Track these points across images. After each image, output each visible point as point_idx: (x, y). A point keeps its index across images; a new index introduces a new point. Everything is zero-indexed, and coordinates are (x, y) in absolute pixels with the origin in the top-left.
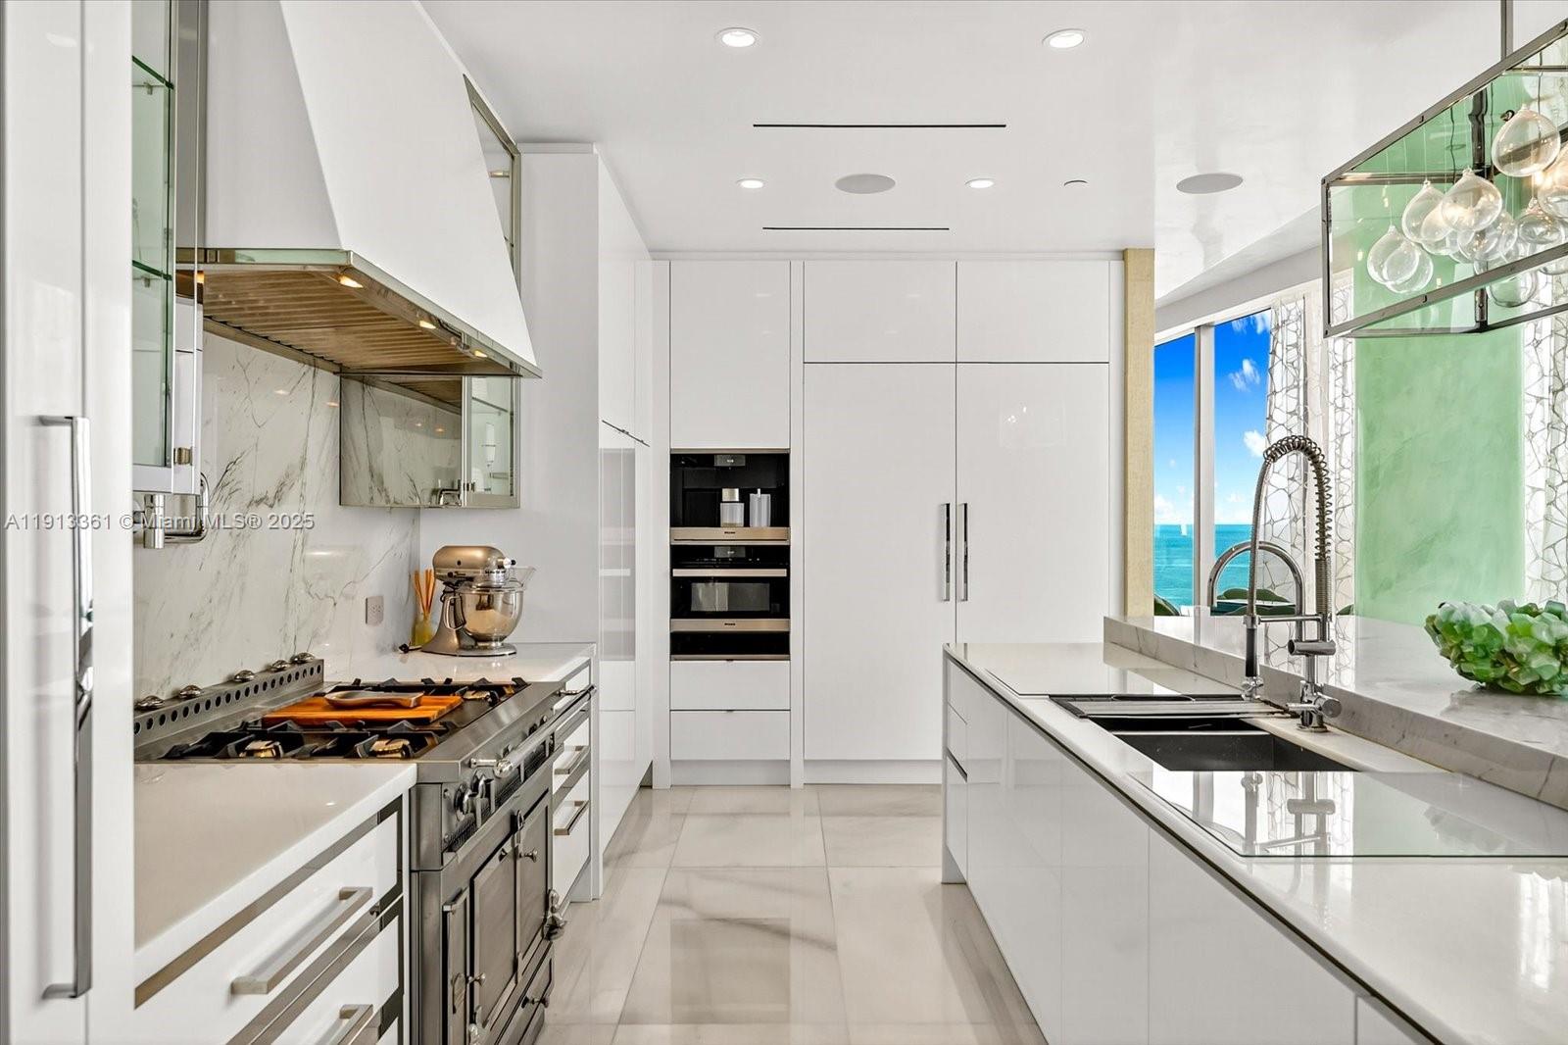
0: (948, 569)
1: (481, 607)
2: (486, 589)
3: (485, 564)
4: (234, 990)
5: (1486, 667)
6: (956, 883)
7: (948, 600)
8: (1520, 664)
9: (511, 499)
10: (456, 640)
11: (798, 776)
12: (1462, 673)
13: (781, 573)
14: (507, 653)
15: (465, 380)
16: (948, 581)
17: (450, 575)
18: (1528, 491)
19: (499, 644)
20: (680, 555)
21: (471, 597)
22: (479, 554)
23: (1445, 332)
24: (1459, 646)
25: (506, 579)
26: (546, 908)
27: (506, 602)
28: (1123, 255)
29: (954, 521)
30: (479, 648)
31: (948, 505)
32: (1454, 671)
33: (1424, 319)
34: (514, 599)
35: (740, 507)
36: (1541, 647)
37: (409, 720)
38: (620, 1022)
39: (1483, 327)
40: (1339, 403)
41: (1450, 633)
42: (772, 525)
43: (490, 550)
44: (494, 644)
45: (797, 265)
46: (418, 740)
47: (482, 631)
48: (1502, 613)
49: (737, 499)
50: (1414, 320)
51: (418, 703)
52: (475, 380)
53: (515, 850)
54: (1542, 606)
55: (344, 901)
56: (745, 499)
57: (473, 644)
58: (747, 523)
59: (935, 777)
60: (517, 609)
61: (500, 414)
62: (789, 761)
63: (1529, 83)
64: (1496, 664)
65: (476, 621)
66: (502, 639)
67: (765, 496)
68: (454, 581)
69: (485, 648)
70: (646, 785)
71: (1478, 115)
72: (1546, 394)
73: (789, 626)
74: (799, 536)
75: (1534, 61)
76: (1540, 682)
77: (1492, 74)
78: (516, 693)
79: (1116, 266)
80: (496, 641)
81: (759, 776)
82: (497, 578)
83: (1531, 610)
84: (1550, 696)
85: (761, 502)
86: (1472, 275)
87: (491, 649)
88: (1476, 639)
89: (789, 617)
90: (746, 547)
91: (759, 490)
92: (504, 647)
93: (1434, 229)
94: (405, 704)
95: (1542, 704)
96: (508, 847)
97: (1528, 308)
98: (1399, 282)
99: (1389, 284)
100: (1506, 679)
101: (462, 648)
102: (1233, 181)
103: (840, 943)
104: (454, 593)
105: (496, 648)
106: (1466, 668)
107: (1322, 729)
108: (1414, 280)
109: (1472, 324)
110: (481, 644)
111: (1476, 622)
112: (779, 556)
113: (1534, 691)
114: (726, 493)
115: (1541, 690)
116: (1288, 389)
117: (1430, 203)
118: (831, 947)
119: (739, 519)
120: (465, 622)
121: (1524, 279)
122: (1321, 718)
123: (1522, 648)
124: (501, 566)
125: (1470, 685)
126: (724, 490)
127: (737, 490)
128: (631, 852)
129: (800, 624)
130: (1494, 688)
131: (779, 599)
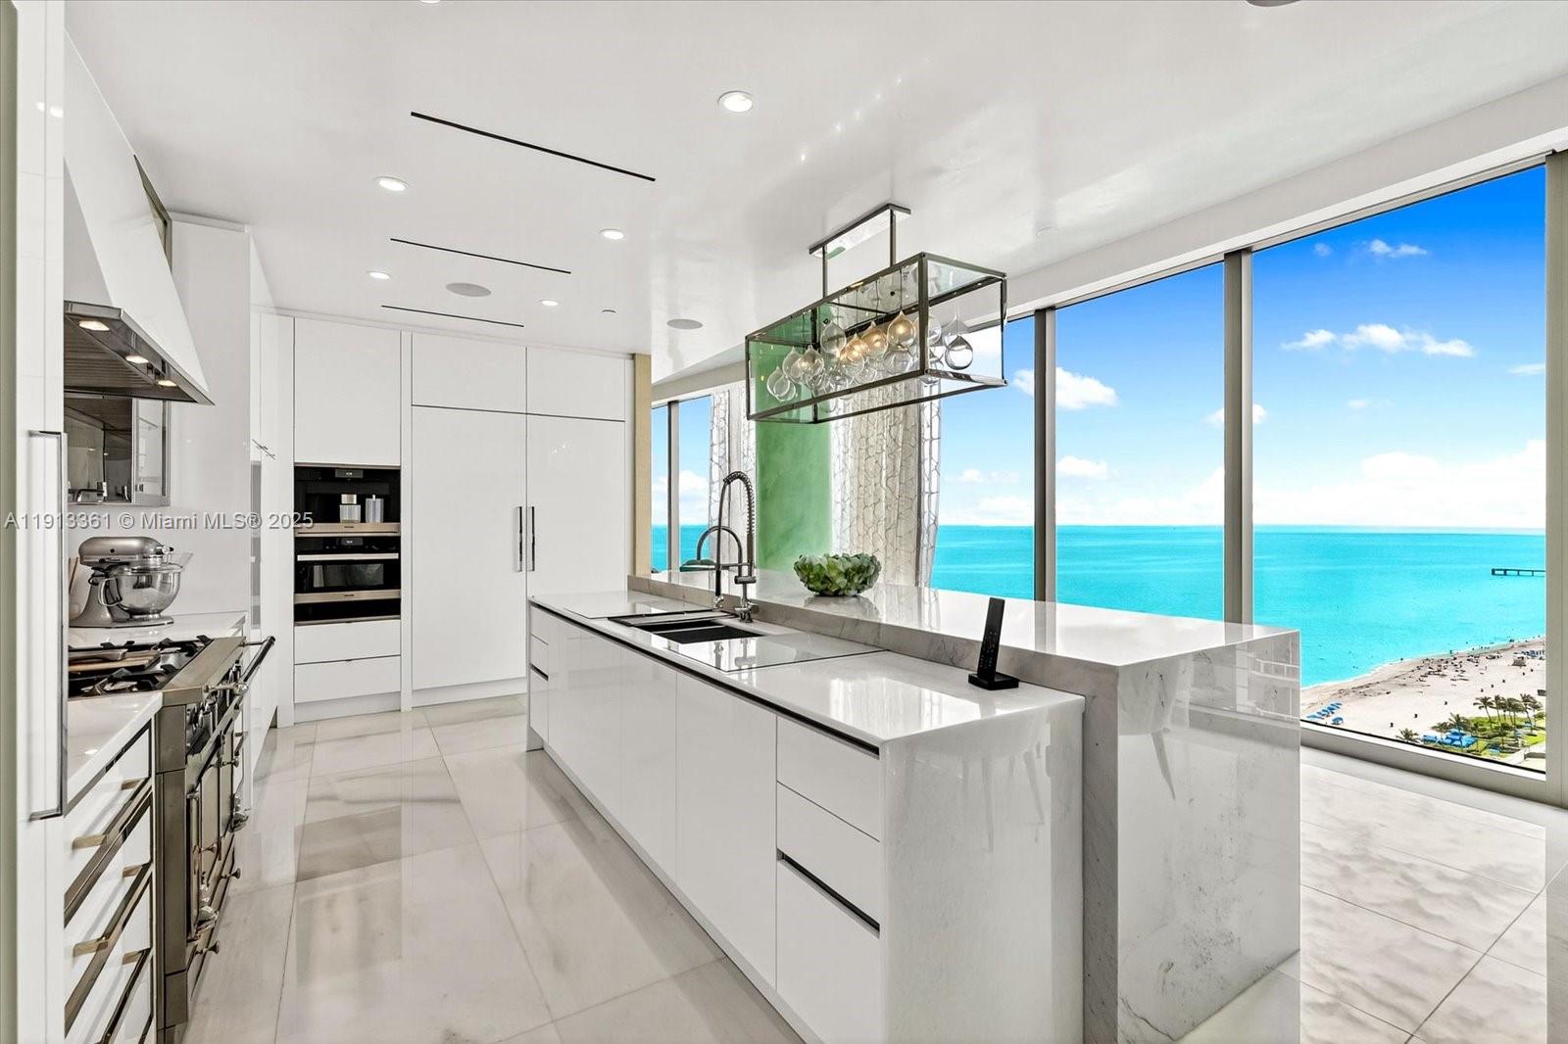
0: (521, 552)
1: (138, 586)
2: (144, 571)
3: (142, 552)
4: (75, 846)
5: (819, 584)
6: (537, 749)
7: (521, 570)
8: (831, 582)
9: (163, 498)
10: (108, 615)
11: (407, 703)
12: (809, 588)
13: (395, 556)
14: (166, 622)
15: (134, 400)
16: (521, 560)
17: (102, 561)
18: (833, 503)
19: (156, 616)
20: (302, 545)
21: (128, 577)
22: (135, 544)
23: (797, 421)
24: (808, 576)
25: (163, 563)
26: (232, 809)
27: (164, 582)
28: (633, 356)
29: (525, 519)
30: (136, 620)
31: (521, 508)
32: (806, 589)
33: (790, 415)
34: (172, 580)
35: (358, 508)
36: (840, 573)
37: (126, 668)
38: (297, 881)
39: (816, 421)
40: (745, 453)
41: (805, 570)
42: (384, 521)
43: (146, 540)
44: (151, 616)
45: (406, 335)
46: (144, 681)
47: (139, 605)
48: (825, 559)
49: (355, 502)
50: (785, 415)
51: (124, 657)
52: (141, 401)
53: (219, 761)
54: (840, 556)
55: (125, 791)
56: (361, 502)
57: (128, 617)
58: (363, 519)
59: (522, 688)
60: (175, 587)
61: (150, 428)
62: (399, 692)
63: (833, 310)
64: (822, 583)
65: (131, 598)
66: (159, 612)
67: (379, 500)
68: (105, 566)
69: (143, 620)
70: (274, 726)
71: (814, 319)
72: (842, 454)
73: (400, 594)
74: (408, 528)
75: (836, 301)
76: (840, 589)
77: (820, 303)
78: (206, 646)
79: (629, 363)
80: (153, 613)
81: (375, 706)
82: (153, 562)
83: (836, 557)
84: (844, 595)
85: (375, 505)
86: (811, 397)
87: (148, 620)
88: (814, 572)
89: (399, 587)
90: (364, 537)
91: (374, 496)
92: (161, 618)
93: (796, 371)
94: (115, 658)
95: (840, 600)
96: (214, 760)
97: (833, 415)
98: (782, 395)
99: (777, 396)
100: (827, 589)
101: (116, 620)
102: (697, 325)
103: (461, 800)
104: (107, 576)
105: (154, 619)
106: (811, 586)
107: (750, 621)
108: (786, 396)
109: (811, 420)
110: (137, 617)
111: (815, 563)
112: (393, 543)
113: (838, 594)
114: (345, 498)
115: (841, 593)
116: (720, 443)
117: (795, 358)
118: (457, 801)
119: (357, 516)
120: (121, 599)
121: (832, 402)
122: (749, 614)
123: (833, 574)
124: (160, 553)
125: (812, 594)
126: (343, 496)
127: (355, 496)
128: (267, 775)
129: (408, 592)
130: (823, 594)
131: (392, 575)
